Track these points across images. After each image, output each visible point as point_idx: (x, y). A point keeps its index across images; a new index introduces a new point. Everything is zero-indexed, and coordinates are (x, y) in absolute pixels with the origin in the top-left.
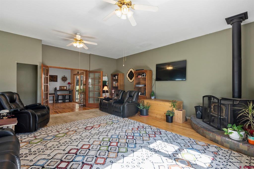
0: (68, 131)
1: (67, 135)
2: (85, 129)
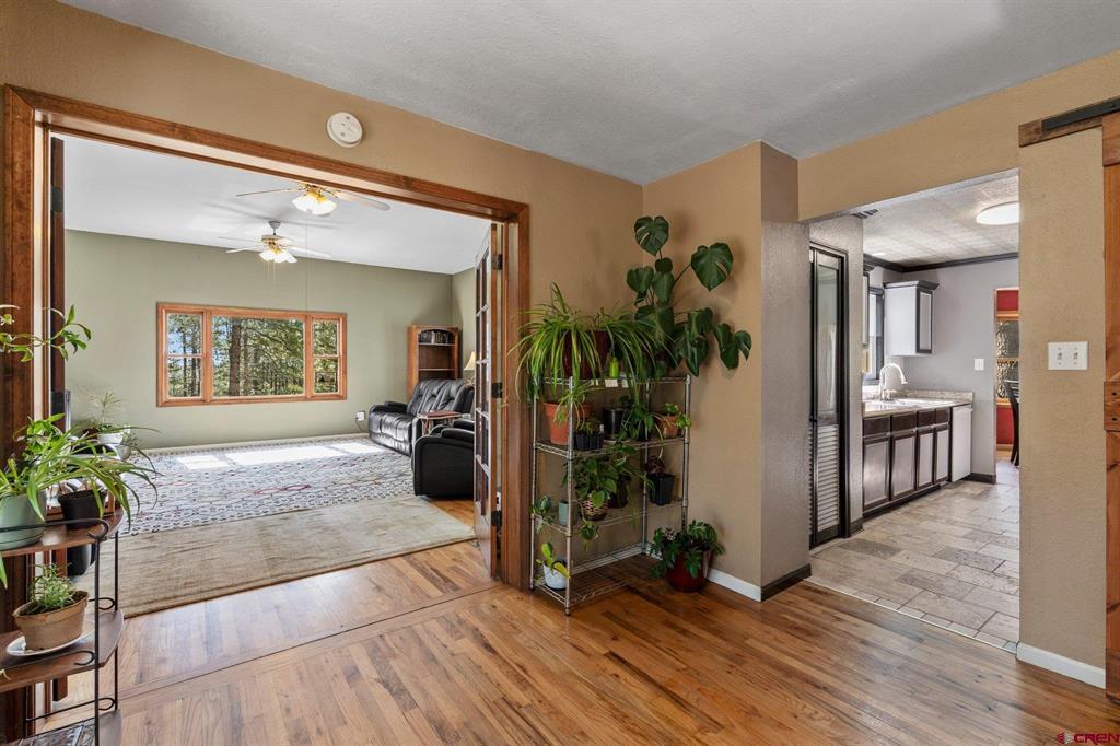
2: (309, 485)
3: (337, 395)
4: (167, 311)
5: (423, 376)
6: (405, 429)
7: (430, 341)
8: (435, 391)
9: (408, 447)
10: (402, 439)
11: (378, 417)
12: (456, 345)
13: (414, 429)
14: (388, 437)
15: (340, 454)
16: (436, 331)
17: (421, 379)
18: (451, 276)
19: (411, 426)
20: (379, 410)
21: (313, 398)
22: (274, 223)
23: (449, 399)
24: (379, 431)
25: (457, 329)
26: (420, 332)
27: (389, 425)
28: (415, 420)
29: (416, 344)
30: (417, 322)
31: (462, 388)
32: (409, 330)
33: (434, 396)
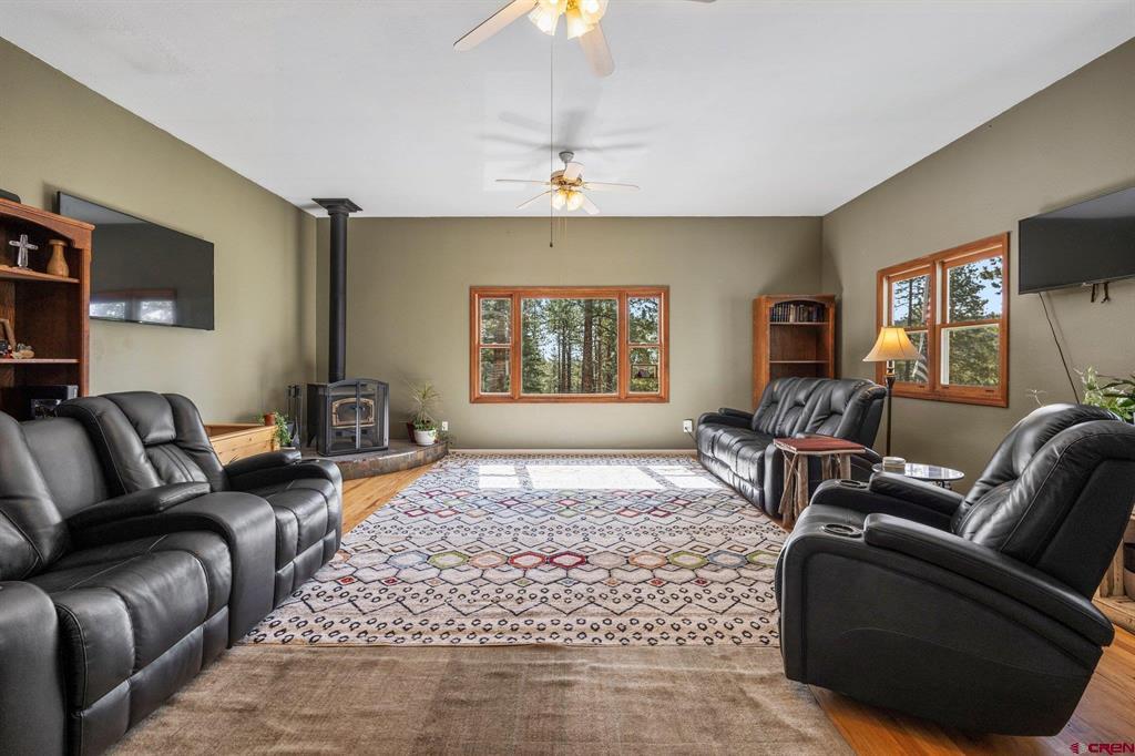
0: (659, 573)
1: (665, 555)
2: (587, 557)
3: (657, 396)
4: (480, 296)
5: (777, 372)
6: (751, 460)
7: (788, 320)
8: (801, 396)
9: (756, 492)
10: (747, 477)
11: (710, 432)
12: (831, 323)
13: (768, 464)
14: (726, 466)
15: (653, 485)
16: (796, 303)
17: (773, 377)
18: (821, 217)
19: (762, 459)
20: (711, 420)
21: (628, 399)
22: (565, 154)
23: (829, 413)
24: (710, 454)
25: (831, 299)
26: (772, 305)
27: (726, 448)
28: (771, 449)
29: (766, 323)
30: (767, 292)
31: (859, 395)
32: (756, 304)
33: (798, 405)
